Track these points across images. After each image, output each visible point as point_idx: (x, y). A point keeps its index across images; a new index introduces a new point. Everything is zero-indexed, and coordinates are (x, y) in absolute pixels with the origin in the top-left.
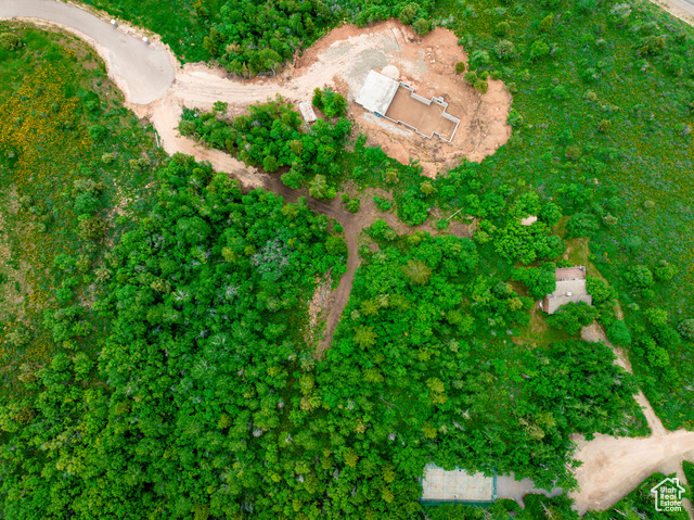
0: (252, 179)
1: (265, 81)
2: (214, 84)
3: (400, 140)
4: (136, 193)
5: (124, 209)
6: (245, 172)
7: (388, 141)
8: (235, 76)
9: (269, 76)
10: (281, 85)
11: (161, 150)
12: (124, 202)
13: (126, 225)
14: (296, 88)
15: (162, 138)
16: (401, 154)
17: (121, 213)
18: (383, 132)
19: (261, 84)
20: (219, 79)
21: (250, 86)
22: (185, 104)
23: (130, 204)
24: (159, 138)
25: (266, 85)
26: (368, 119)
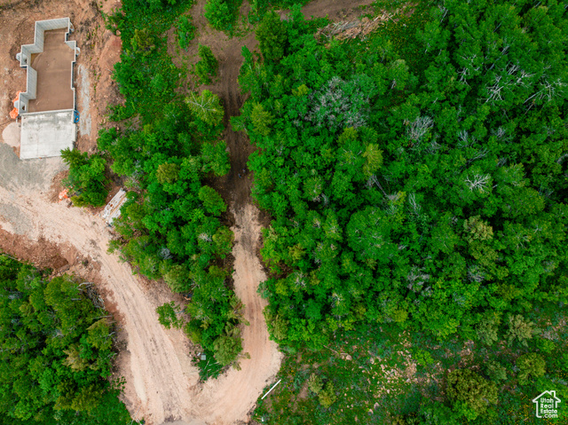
1: (105, 292)
2: (144, 358)
4: (368, 365)
8: (120, 338)
9: (96, 293)
10: (98, 266)
11: (283, 374)
12: (392, 375)
14: (93, 242)
15: (264, 384)
18: (94, 99)
19: (111, 294)
20: (133, 358)
21: (122, 308)
22: (194, 382)
23: (390, 364)
24: (266, 389)
25: (110, 287)
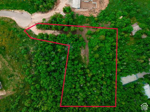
0: (57, 33)
1: (51, 11)
2: (40, 16)
3: (86, 12)
4: (34, 46)
5: (32, 50)
6: (55, 32)
7: (83, 13)
8: (44, 13)
9: (51, 10)
10: (55, 10)
11: (35, 35)
12: (32, 49)
13: (35, 53)
14: (58, 10)
15: (34, 32)
16: (87, 14)
17: (32, 51)
18: (81, 11)
19: (50, 12)
20: (41, 14)
21: (48, 13)
22: (36, 23)
23: (33, 49)
24: (33, 32)
25: (51, 12)
26: (77, 10)
